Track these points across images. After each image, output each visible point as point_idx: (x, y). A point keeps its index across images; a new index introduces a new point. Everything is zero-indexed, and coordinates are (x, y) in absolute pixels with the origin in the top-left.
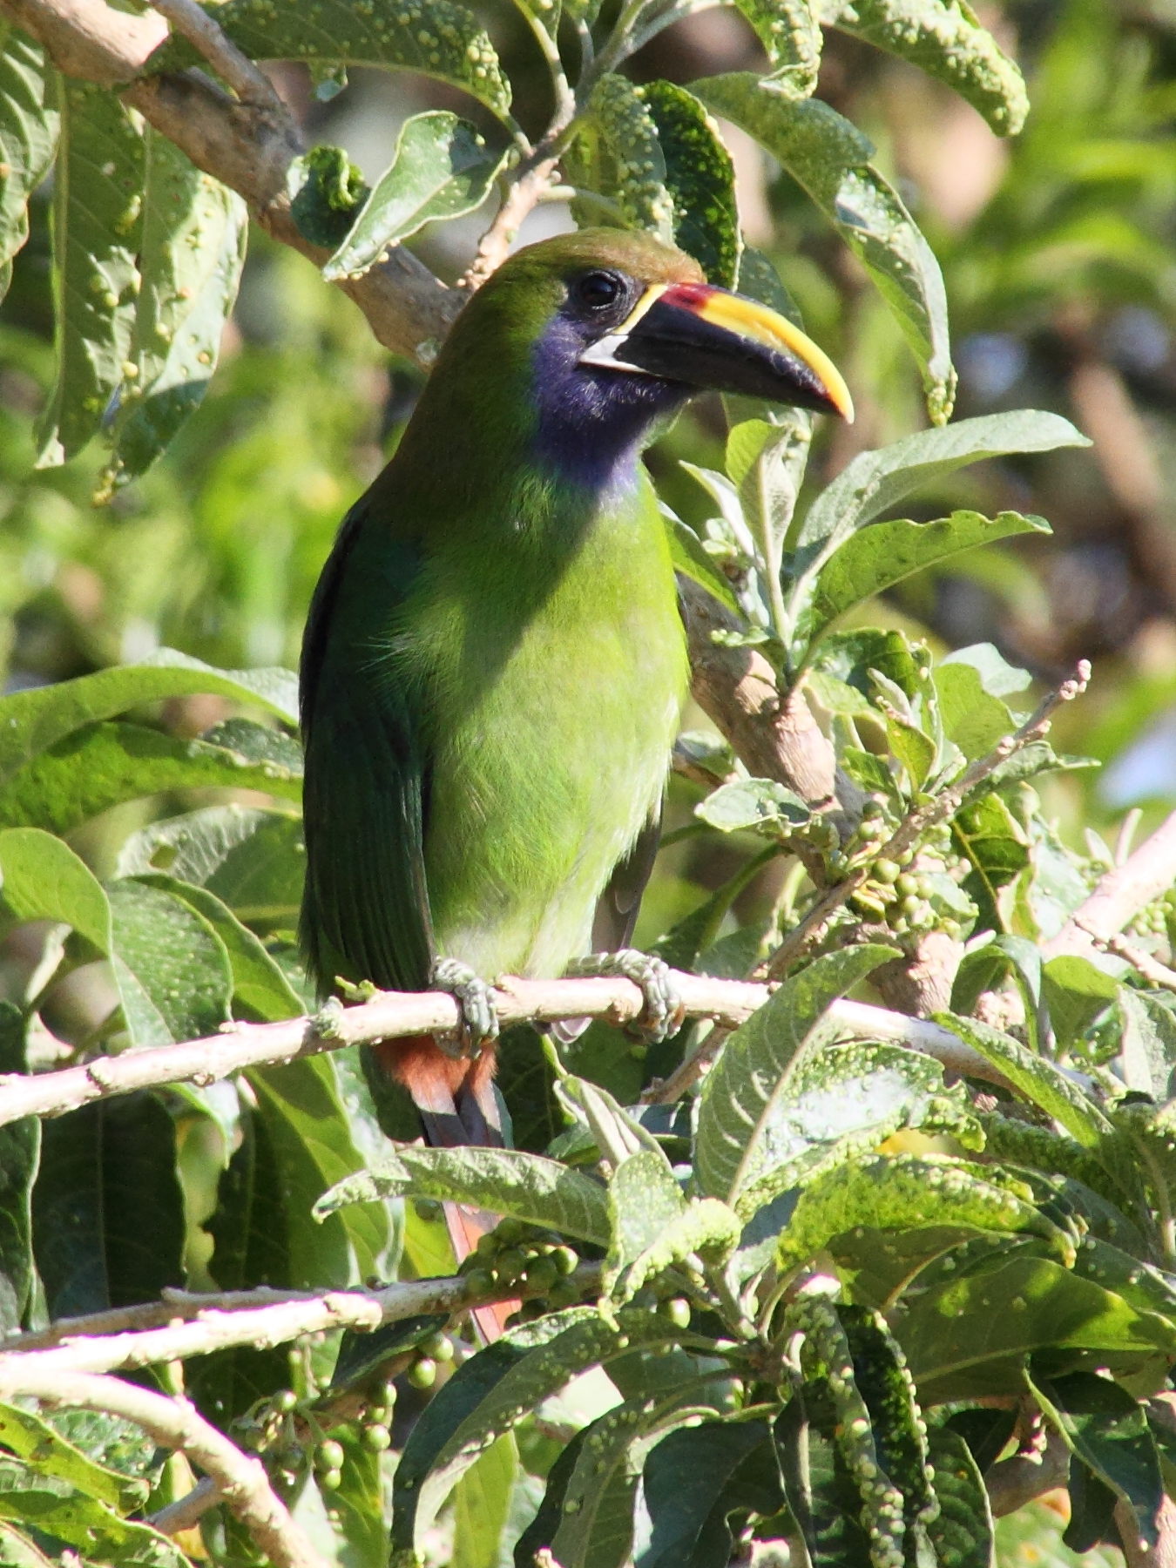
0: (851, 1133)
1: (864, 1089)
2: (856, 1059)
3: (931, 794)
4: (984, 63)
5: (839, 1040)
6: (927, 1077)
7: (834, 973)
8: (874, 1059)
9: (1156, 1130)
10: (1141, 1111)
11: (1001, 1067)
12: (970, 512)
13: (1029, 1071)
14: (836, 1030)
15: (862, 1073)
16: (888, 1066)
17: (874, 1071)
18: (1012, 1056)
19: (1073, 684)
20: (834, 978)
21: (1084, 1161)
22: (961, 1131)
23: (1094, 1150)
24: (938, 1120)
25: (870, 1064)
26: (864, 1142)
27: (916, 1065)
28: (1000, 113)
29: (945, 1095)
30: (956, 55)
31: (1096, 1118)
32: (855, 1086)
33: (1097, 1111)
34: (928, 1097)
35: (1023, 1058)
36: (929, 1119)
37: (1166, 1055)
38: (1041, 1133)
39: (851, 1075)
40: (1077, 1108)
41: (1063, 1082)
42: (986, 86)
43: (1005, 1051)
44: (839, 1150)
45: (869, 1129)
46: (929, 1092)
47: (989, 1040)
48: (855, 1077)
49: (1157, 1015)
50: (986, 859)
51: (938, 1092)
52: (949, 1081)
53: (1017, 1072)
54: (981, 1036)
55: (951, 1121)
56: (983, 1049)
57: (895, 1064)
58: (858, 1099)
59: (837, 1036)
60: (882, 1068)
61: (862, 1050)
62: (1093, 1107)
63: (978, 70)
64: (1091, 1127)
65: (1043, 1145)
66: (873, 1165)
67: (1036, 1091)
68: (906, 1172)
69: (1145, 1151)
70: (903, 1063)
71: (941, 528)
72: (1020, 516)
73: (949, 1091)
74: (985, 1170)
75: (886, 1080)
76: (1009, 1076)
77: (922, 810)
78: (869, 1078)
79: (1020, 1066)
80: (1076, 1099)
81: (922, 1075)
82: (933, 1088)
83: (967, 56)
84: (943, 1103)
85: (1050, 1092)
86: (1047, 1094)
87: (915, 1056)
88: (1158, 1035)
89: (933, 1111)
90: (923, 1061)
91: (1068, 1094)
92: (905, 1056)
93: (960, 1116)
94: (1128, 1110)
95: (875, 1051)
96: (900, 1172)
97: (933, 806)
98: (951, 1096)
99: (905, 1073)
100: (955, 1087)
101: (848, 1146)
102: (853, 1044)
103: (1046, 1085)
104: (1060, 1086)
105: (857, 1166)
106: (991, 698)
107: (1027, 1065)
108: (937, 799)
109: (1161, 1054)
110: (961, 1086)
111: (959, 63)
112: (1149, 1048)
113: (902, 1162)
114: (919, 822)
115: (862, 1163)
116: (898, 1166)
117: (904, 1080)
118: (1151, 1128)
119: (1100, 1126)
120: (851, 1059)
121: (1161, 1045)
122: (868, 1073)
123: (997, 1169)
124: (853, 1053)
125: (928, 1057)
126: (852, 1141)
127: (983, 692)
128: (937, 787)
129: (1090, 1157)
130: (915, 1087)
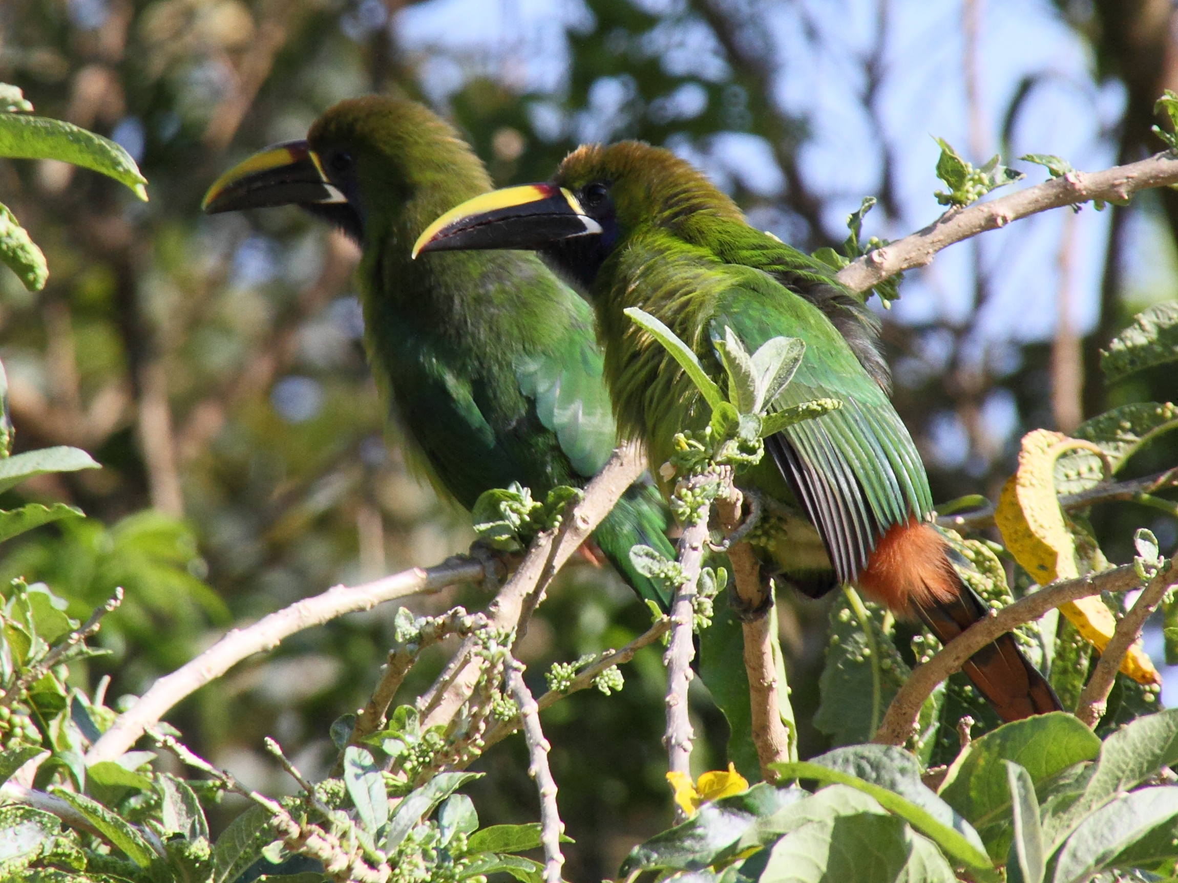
0: (9, 860)
1: (16, 834)
2: (11, 817)
3: (29, 667)
4: (22, 248)
5: (4, 804)
6: (52, 826)
7: (7, 763)
8: (22, 816)
9: (190, 854)
10: (182, 843)
11: (92, 821)
12: (37, 505)
13: (109, 823)
14: (4, 798)
15: (14, 824)
16: (30, 821)
17: (21, 823)
18: (99, 814)
19: (112, 602)
20: (7, 767)
21: (139, 876)
22: (73, 857)
23: (147, 869)
24: (60, 851)
25: (18, 820)
26: (18, 864)
27: (45, 820)
28: (31, 276)
29: (62, 836)
30: (7, 244)
31: (148, 850)
32: (10, 833)
33: (149, 846)
34: (53, 838)
35: (106, 815)
36: (55, 850)
37: (187, 813)
38: (114, 860)
39: (7, 826)
40: (138, 845)
41: (129, 829)
42: (24, 261)
43: (95, 811)
44: (4, 869)
45: (20, 857)
46: (53, 835)
47: (85, 804)
48: (10, 827)
49: (181, 790)
50: (39, 705)
51: (59, 835)
52: (64, 828)
53: (102, 824)
54: (80, 803)
55: (67, 851)
56: (82, 810)
57: (33, 819)
58: (12, 840)
59: (4, 802)
60: (25, 822)
61: (14, 811)
62: (147, 844)
63: (20, 253)
64: (145, 855)
65: (115, 867)
66: (30, 876)
67: (113, 834)
68: (51, 879)
69: (181, 867)
70: (37, 818)
71: (19, 515)
72: (67, 507)
73: (64, 834)
74: (97, 878)
75: (28, 828)
76: (97, 826)
77: (24, 677)
78: (18, 828)
79: (104, 820)
80: (137, 839)
81: (49, 825)
82: (55, 832)
83: (13, 243)
84: (62, 840)
85: (122, 835)
86: (119, 837)
87: (45, 814)
88: (182, 801)
89: (57, 845)
90: (49, 816)
91: (132, 836)
92: (39, 814)
93: (72, 848)
94: (174, 843)
95: (21, 811)
96: (46, 879)
97: (30, 674)
98: (67, 837)
99: (39, 825)
100: (68, 832)
101: (9, 866)
102: (9, 808)
103: (119, 831)
104: (127, 832)
105: (20, 877)
106: (56, 611)
107: (108, 819)
108: (33, 671)
109: (184, 813)
110: (71, 832)
111: (8, 247)
112: (177, 809)
113: (48, 874)
114: (22, 684)
115: (23, 875)
116: (46, 876)
117: (38, 828)
118: (187, 854)
119: (150, 855)
120: (8, 816)
121: (184, 807)
122: (17, 824)
123: (104, 877)
124: (9, 813)
125: (52, 815)
126: (12, 863)
127: (52, 608)
128: (33, 663)
129: (142, 874)
130: (45, 833)
